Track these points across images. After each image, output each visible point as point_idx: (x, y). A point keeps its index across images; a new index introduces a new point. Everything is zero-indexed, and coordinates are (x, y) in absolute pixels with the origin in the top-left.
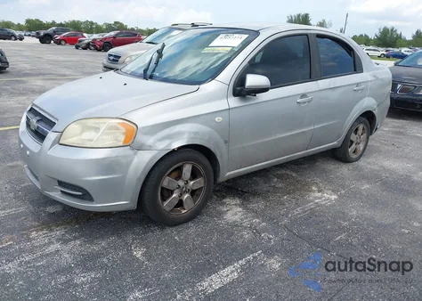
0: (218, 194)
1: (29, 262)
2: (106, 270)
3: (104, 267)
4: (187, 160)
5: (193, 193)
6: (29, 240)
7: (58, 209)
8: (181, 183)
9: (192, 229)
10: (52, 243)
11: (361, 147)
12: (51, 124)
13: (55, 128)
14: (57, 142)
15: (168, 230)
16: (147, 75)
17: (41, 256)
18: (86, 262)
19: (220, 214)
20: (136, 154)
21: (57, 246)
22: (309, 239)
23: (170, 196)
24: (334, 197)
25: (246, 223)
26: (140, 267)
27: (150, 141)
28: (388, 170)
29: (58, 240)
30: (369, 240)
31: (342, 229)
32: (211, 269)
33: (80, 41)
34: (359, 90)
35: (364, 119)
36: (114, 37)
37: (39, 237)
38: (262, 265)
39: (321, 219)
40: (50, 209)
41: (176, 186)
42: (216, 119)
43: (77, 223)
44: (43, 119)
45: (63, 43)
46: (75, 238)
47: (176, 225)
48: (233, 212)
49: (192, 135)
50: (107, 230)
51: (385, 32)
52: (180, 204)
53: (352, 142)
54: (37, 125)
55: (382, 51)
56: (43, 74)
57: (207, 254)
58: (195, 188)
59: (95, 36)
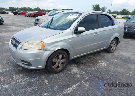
0: (70, 63)
1: (13, 85)
2: (36, 87)
3: (35, 86)
4: (60, 53)
5: (62, 63)
6: (13, 78)
7: (21, 68)
8: (59, 60)
9: (62, 74)
10: (20, 79)
11: (115, 48)
12: (19, 43)
13: (20, 44)
14: (21, 48)
15: (55, 75)
16: (48, 27)
17: (16, 83)
18: (30, 85)
19: (71, 70)
20: (45, 52)
21: (21, 80)
22: (97, 77)
23: (55, 64)
24: (106, 64)
25: (78, 73)
26: (46, 86)
27: (49, 48)
28: (123, 55)
29: (21, 78)
30: (116, 77)
31: (108, 74)
32: (68, 86)
33: (26, 14)
34: (113, 31)
35: (115, 39)
36: (37, 13)
37: (15, 77)
38: (83, 85)
39: (102, 71)
40: (19, 68)
41: (57, 61)
42: (69, 41)
43: (27, 73)
44: (16, 41)
45: (21, 14)
46: (27, 77)
47: (57, 73)
48: (74, 69)
49: (62, 46)
50: (36, 75)
51: (124, 10)
52: (58, 67)
53: (112, 47)
54: (15, 43)
55: (123, 16)
56: (15, 25)
57: (66, 82)
58: (63, 62)
59: (31, 12)
